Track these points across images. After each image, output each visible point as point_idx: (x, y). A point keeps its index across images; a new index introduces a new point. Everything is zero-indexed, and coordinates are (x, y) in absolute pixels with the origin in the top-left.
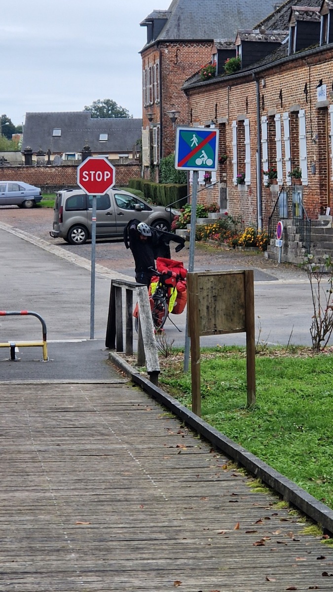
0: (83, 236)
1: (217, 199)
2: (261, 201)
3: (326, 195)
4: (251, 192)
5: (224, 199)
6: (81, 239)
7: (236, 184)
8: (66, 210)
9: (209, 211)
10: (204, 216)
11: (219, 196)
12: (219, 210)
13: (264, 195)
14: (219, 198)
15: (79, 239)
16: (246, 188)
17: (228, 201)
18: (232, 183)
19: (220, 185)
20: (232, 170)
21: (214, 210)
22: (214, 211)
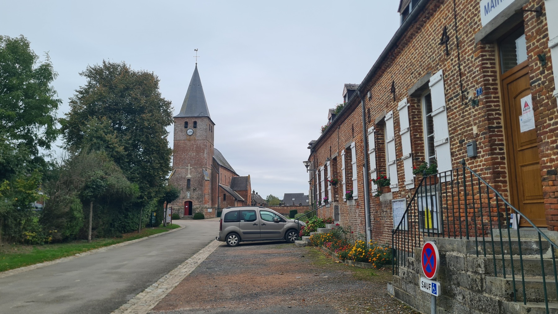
0: (236, 240)
1: (332, 214)
2: (369, 213)
3: (506, 191)
4: (358, 205)
5: (337, 214)
6: (235, 243)
7: (346, 200)
8: (225, 222)
9: (326, 223)
10: (323, 226)
11: (334, 211)
12: (334, 222)
13: (372, 207)
14: (334, 213)
15: (233, 242)
16: (354, 202)
17: (340, 215)
18: (342, 200)
19: (334, 204)
20: (342, 190)
21: (330, 221)
22: (330, 223)
